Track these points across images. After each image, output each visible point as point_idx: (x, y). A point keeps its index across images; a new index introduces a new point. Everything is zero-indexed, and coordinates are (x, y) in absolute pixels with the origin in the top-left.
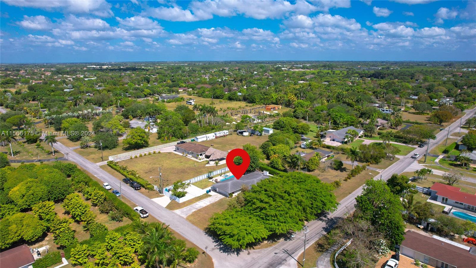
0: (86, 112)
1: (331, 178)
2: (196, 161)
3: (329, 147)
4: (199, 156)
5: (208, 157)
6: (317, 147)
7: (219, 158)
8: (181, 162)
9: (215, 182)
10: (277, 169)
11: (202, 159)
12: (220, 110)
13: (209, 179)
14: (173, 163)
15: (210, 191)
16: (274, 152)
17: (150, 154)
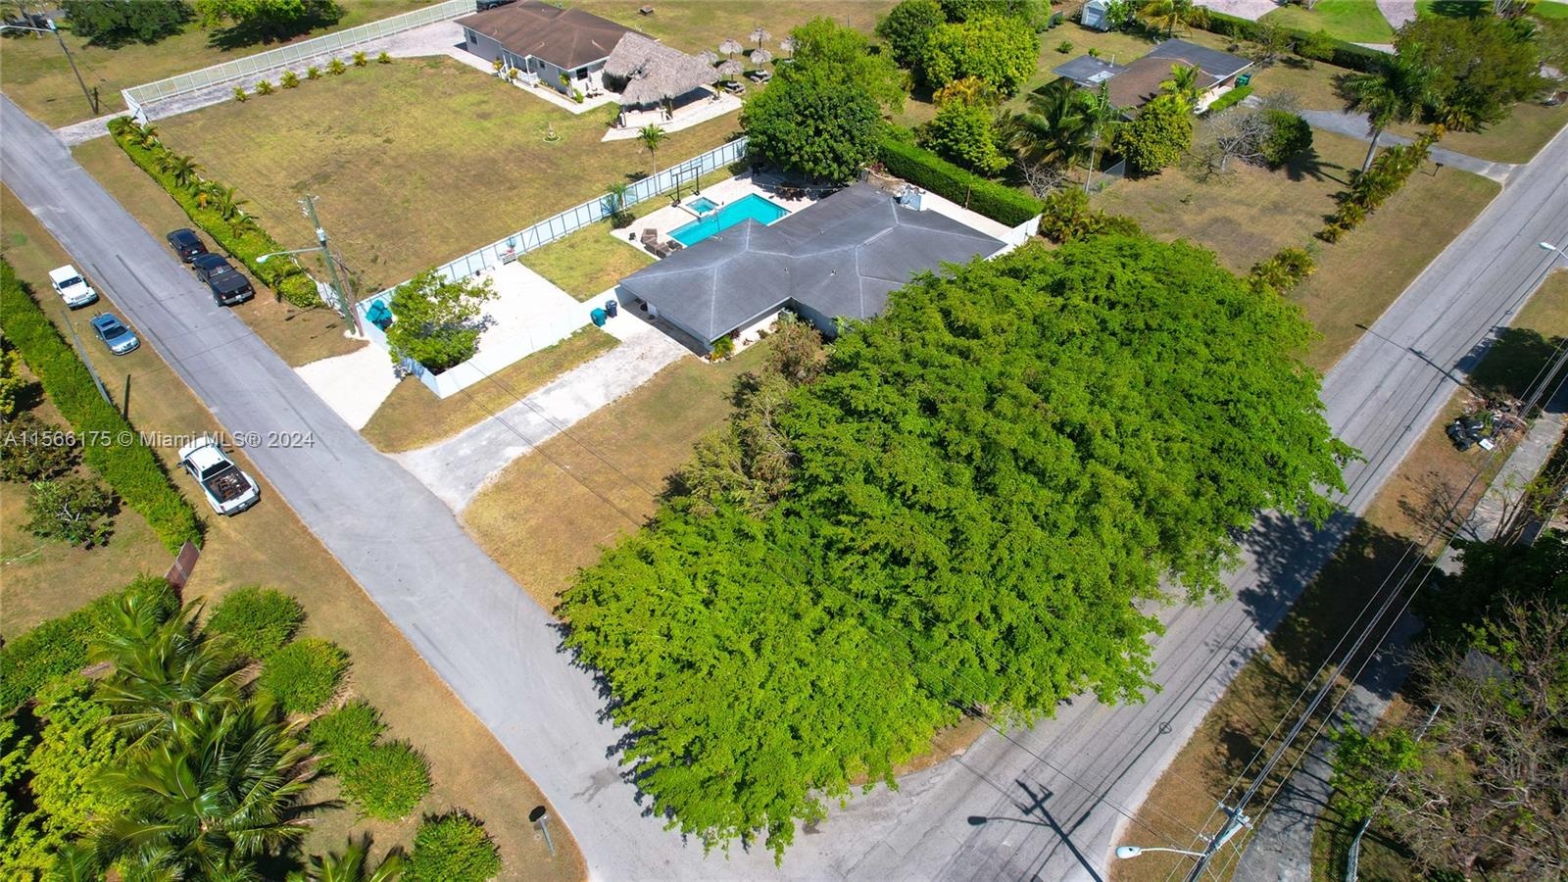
1: (1253, 219)
2: (557, 109)
3: (1223, 23)
4: (575, 82)
5: (616, 84)
6: (1161, 23)
7: (671, 94)
8: (485, 116)
9: (641, 247)
10: (968, 165)
11: (591, 94)
13: (616, 226)
14: (442, 125)
15: (611, 311)
16: (953, 57)
17: (337, 69)
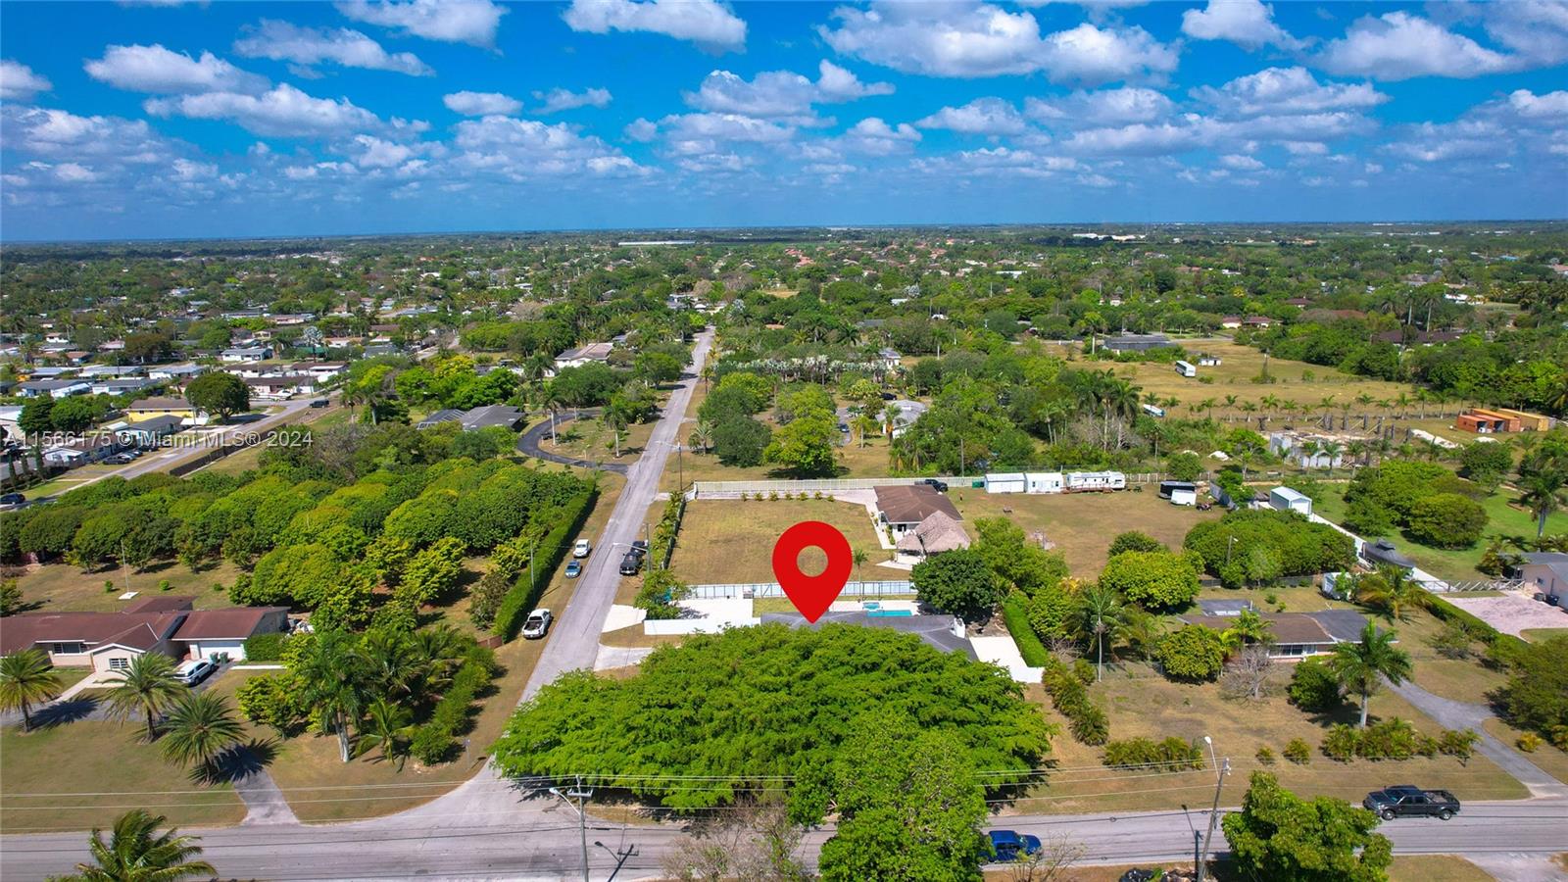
0: (811, 361)
4: (895, 532)
12: (1226, 402)
17: (802, 498)
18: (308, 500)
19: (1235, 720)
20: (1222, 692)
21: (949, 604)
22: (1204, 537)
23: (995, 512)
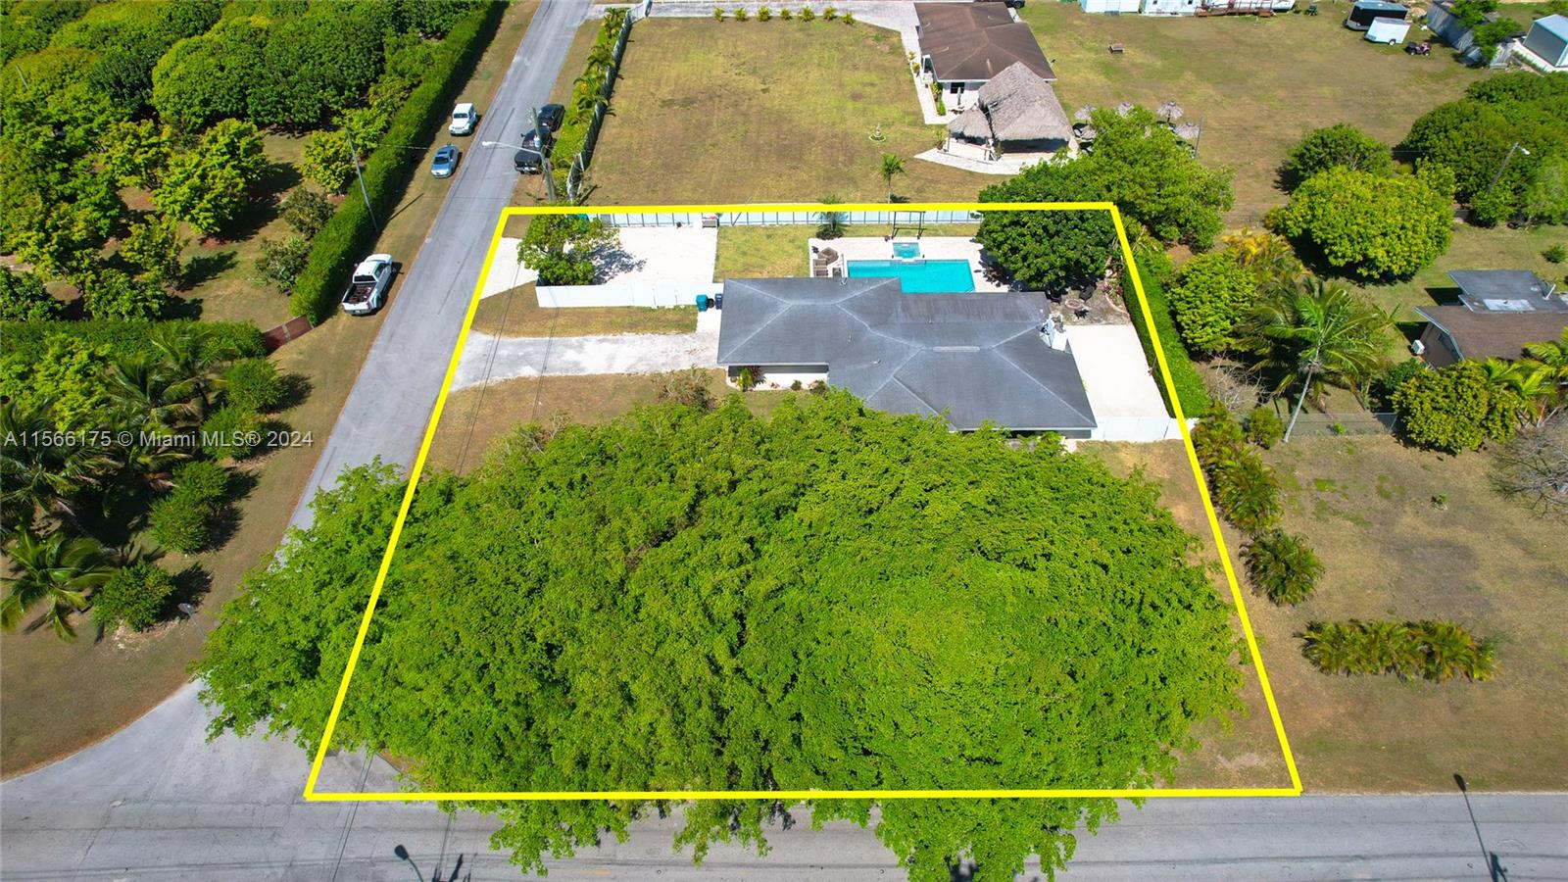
2: (917, 113)
4: (946, 94)
8: (857, 97)
9: (813, 262)
11: (957, 110)
13: (818, 236)
14: (817, 93)
17: (807, 17)
18: (32, 32)
19: (1527, 548)
20: (1493, 471)
21: (1040, 275)
22: (1453, 133)
23: (1097, 52)
